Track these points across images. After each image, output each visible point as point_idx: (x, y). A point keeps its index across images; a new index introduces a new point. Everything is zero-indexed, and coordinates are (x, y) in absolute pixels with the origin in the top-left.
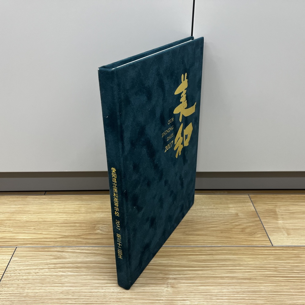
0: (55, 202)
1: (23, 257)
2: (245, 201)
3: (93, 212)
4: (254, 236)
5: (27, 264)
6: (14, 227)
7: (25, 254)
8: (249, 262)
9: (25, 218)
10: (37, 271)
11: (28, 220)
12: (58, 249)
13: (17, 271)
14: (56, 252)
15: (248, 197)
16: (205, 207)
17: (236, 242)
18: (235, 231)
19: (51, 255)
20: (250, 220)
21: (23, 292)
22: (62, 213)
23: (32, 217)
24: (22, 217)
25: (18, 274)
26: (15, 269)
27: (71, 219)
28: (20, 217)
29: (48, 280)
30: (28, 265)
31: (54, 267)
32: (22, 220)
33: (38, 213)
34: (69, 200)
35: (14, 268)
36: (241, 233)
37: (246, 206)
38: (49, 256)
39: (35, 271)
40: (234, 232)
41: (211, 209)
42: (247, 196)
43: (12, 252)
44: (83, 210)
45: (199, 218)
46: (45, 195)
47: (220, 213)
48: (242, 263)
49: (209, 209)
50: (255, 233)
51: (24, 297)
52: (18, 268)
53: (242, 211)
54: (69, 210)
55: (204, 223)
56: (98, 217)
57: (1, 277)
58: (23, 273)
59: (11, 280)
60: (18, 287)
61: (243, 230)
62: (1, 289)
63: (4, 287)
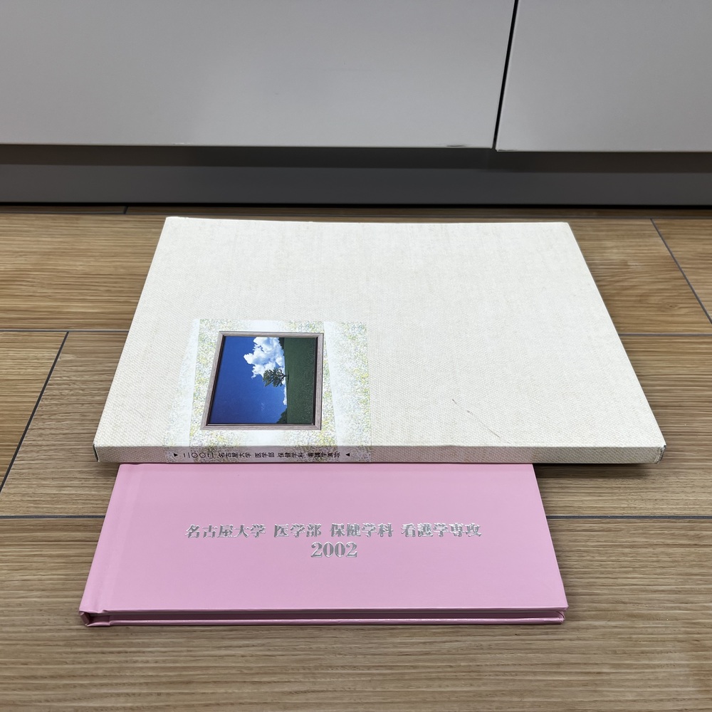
1: (88, 353)
2: (644, 234)
4: (670, 313)
5: (97, 368)
6: (55, 287)
7: (91, 346)
8: (660, 371)
9: (80, 265)
11: (88, 270)
13: (77, 383)
15: (651, 225)
20: (659, 277)
23: (100, 264)
24: (71, 263)
25: (81, 392)
26: (71, 380)
28: (65, 263)
32: (74, 272)
33: (113, 255)
35: (68, 378)
36: (639, 305)
37: (646, 246)
42: (648, 222)
43: (56, 341)
46: (125, 213)
50: (672, 306)
52: (79, 379)
53: (637, 256)
57: (37, 396)
58: (94, 389)
59: (63, 404)
60: (83, 420)
61: (642, 299)
62: (40, 425)
63: (46, 419)
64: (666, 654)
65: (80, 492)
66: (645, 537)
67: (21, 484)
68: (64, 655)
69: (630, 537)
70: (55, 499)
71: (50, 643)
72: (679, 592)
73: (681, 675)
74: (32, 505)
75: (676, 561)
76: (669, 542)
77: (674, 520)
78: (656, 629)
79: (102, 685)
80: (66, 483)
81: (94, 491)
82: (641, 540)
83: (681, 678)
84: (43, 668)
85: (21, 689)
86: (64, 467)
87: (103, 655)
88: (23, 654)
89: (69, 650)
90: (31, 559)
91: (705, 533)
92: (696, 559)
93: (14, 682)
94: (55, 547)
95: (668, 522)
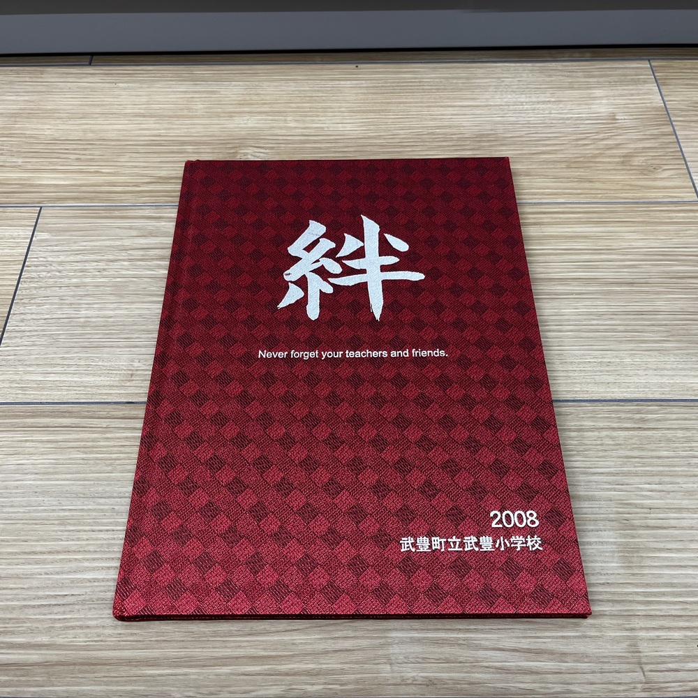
0: (121, 85)
1: (62, 231)
2: (639, 79)
3: (226, 115)
4: (652, 176)
5: (73, 248)
6: (24, 155)
7: (64, 223)
8: (633, 244)
9: (48, 129)
10: (102, 265)
11: (57, 135)
12: (147, 212)
13: (54, 265)
14: (142, 221)
15: (647, 68)
16: (526, 97)
17: (605, 192)
18: (604, 162)
19: (130, 228)
20: (648, 133)
21: (77, 316)
22: (144, 116)
23: (68, 127)
24: (39, 126)
25: (58, 274)
26: (47, 261)
27: (172, 133)
28: (33, 126)
29: (132, 287)
30: (77, 252)
31: (143, 255)
32: (43, 137)
33: (81, 116)
34: (158, 81)
35: (45, 259)
36: (621, 168)
37: (639, 95)
38: (125, 228)
39: (97, 265)
40: (601, 166)
41: (544, 102)
42: (646, 64)
43: (31, 218)
44: (199, 107)
45: (510, 127)
46: (90, 65)
47: (567, 113)
48: (615, 244)
49: (539, 102)
50: (656, 168)
51: (80, 326)
52: (55, 260)
53: (627, 108)
54: (164, 109)
55: (523, 141)
56: (241, 128)
57: (16, 279)
58: (70, 271)
59: (41, 287)
60: (62, 304)
61: (626, 160)
62: (22, 309)
63: (27, 304)
64: (596, 533)
65: (63, 378)
66: (593, 421)
67: (8, 371)
68: (60, 533)
69: (578, 421)
70: (41, 386)
71: (46, 522)
72: (617, 474)
73: (607, 552)
74: (20, 392)
75: (620, 445)
76: (615, 425)
77: (623, 404)
78: (590, 509)
79: (94, 559)
80: (50, 370)
81: (76, 377)
82: (588, 423)
83: (607, 554)
84: (42, 545)
85: (23, 564)
86: (46, 354)
87: (94, 533)
88: (22, 533)
89: (62, 528)
90: (23, 444)
91: (650, 416)
92: (638, 442)
93: (16, 557)
94: (45, 432)
95: (617, 405)
